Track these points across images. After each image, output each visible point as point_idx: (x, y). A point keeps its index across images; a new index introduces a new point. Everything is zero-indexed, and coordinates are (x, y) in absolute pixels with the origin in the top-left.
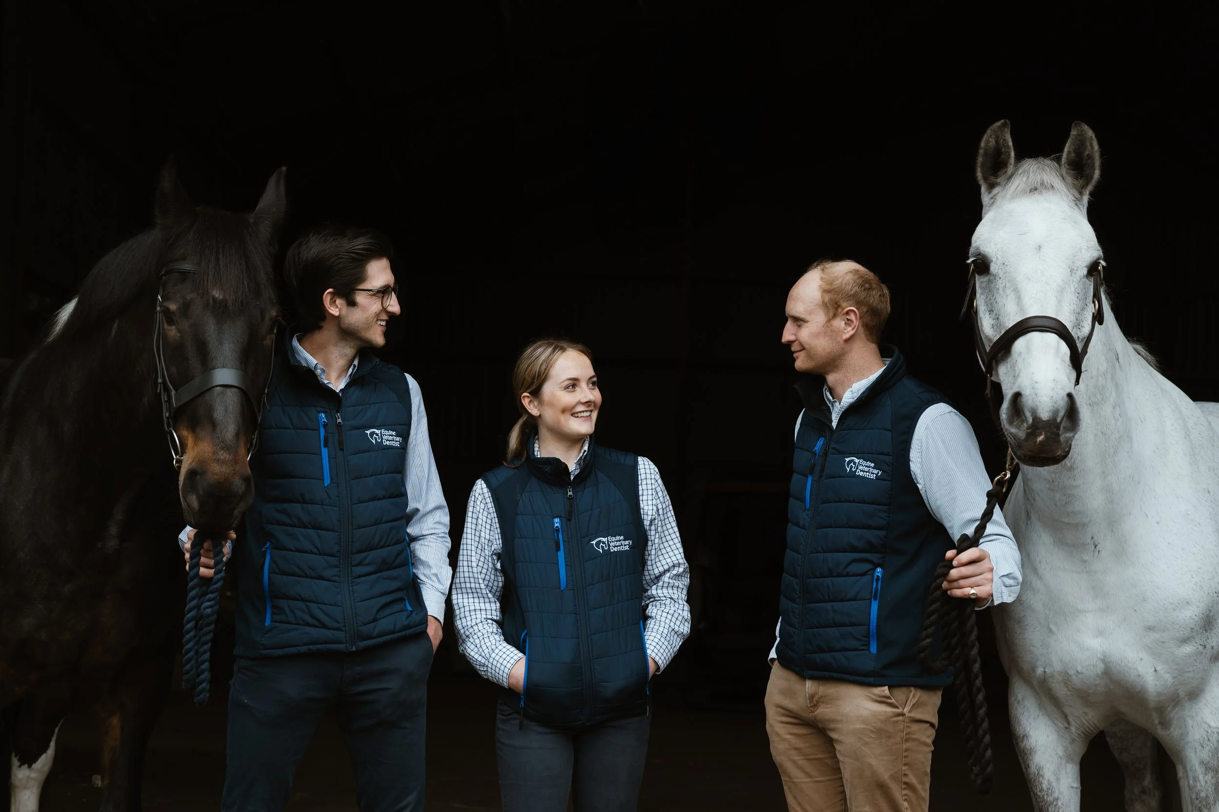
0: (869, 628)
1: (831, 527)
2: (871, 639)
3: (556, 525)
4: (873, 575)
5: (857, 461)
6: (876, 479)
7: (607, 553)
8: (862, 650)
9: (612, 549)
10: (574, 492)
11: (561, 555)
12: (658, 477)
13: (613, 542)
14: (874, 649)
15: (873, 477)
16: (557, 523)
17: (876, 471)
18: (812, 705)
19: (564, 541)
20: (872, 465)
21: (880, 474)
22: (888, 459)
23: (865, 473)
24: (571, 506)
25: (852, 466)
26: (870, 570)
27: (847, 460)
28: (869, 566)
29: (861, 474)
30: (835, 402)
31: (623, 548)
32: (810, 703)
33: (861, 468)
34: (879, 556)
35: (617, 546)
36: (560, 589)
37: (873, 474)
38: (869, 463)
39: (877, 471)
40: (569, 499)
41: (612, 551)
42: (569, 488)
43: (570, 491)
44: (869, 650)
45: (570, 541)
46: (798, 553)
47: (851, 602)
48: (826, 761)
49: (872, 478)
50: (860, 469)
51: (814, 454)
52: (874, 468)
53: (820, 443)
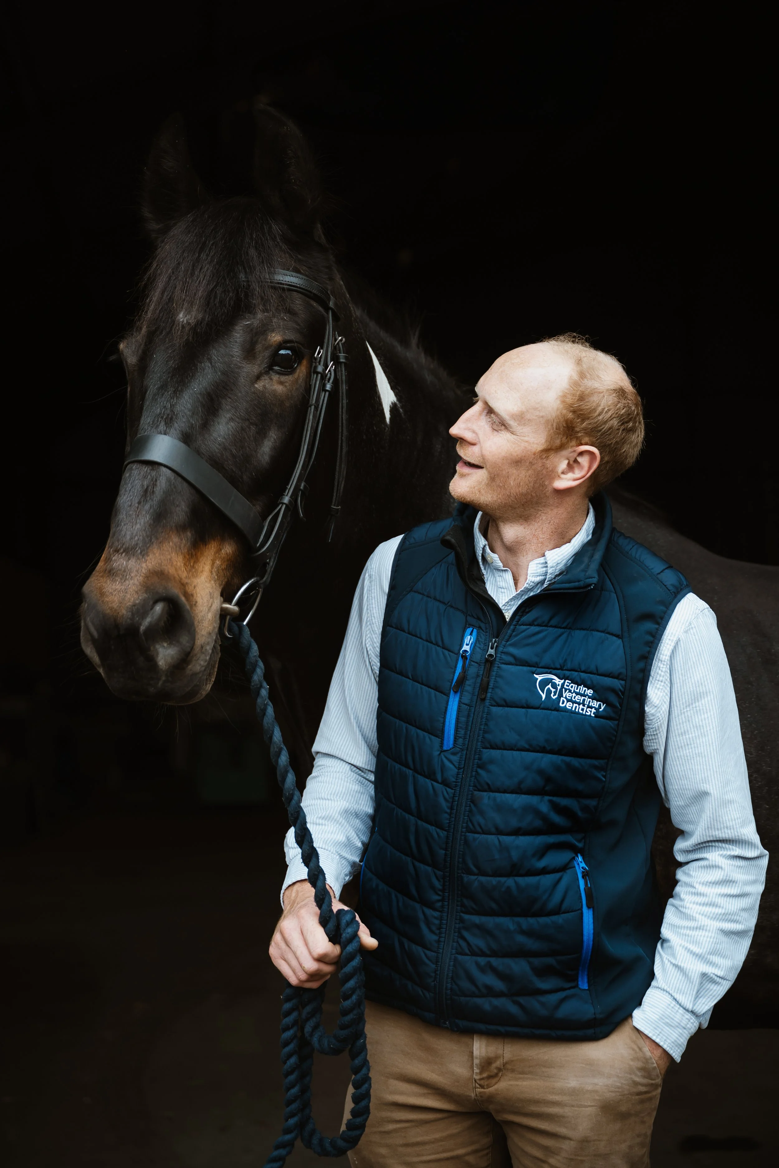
5: (558, 681)
6: (596, 716)
15: (591, 713)
17: (595, 704)
20: (590, 692)
21: (602, 708)
23: (575, 705)
27: (539, 678)
29: (569, 705)
33: (568, 695)
37: (591, 707)
38: (582, 689)
39: (598, 703)
49: (588, 714)
50: (566, 698)
52: (593, 698)
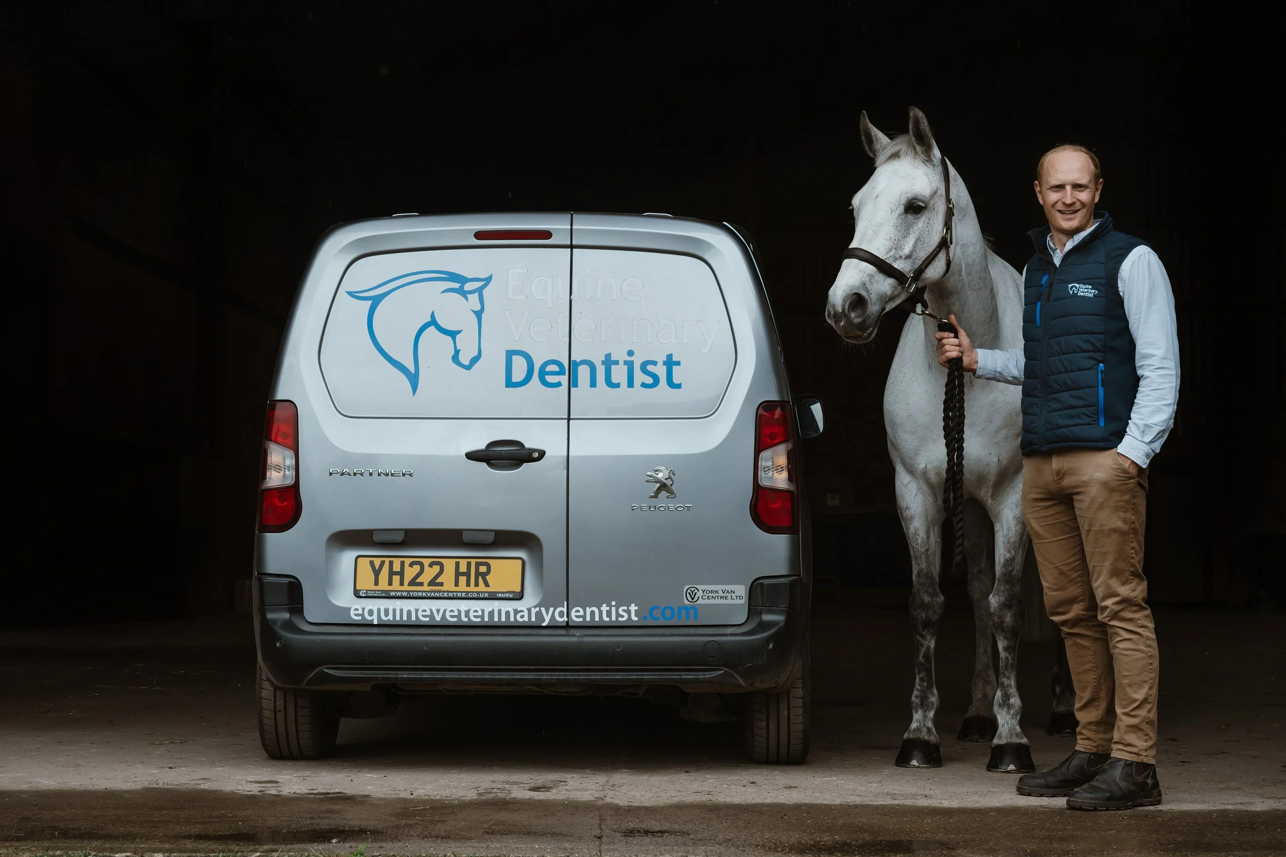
0: (1098, 408)
1: (1062, 336)
2: (1100, 416)
4: (1098, 369)
5: (1077, 285)
6: (1093, 297)
8: (1094, 424)
14: (1102, 423)
15: (1091, 295)
17: (1093, 291)
18: (1058, 478)
20: (1090, 287)
22: (1103, 281)
23: (1084, 293)
25: (1074, 290)
26: (1094, 365)
27: (1070, 286)
28: (1092, 362)
29: (1082, 294)
30: (1056, 249)
32: (1057, 477)
33: (1081, 290)
34: (1100, 354)
37: (1091, 293)
38: (1087, 286)
44: (1098, 424)
46: (1037, 360)
47: (1084, 390)
48: (1068, 523)
51: (1042, 286)
52: (1091, 289)
53: (1045, 278)
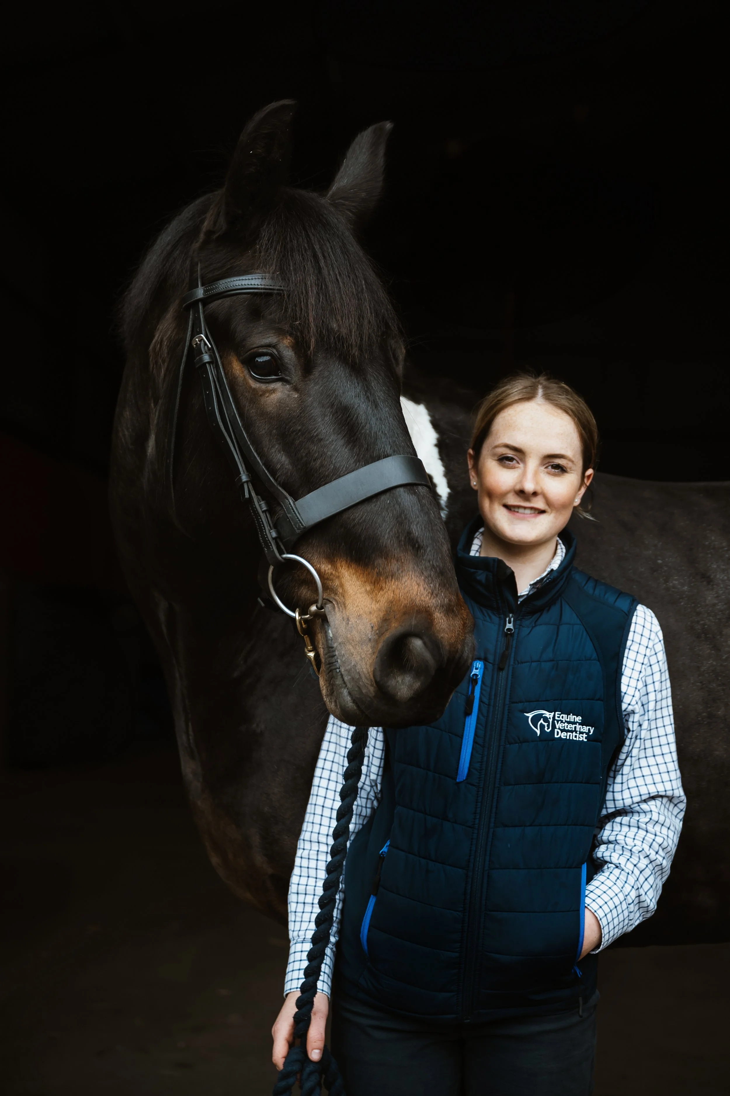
3: (474, 671)
7: (548, 738)
9: (558, 734)
10: (517, 626)
11: (471, 723)
12: (660, 647)
13: (562, 722)
16: (476, 669)
19: (481, 701)
24: (508, 647)
31: (576, 737)
35: (567, 731)
36: (455, 779)
40: (506, 635)
41: (556, 736)
42: (509, 616)
43: (510, 623)
45: (492, 703)
